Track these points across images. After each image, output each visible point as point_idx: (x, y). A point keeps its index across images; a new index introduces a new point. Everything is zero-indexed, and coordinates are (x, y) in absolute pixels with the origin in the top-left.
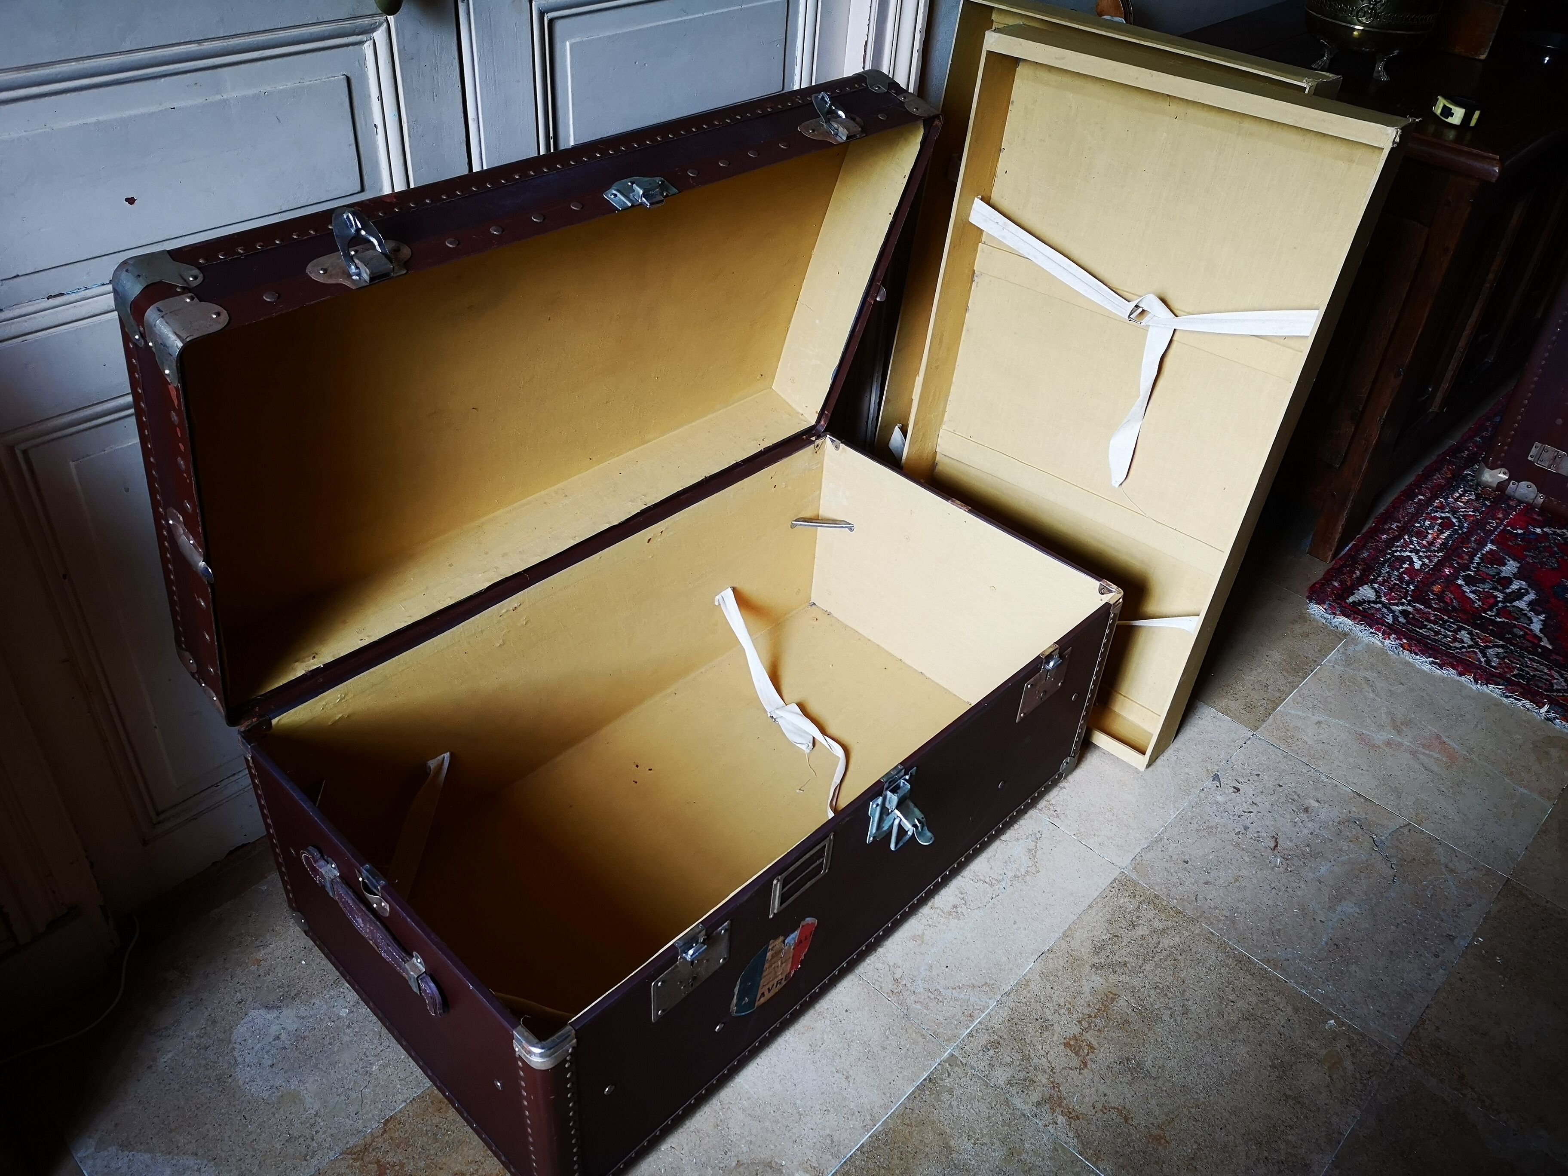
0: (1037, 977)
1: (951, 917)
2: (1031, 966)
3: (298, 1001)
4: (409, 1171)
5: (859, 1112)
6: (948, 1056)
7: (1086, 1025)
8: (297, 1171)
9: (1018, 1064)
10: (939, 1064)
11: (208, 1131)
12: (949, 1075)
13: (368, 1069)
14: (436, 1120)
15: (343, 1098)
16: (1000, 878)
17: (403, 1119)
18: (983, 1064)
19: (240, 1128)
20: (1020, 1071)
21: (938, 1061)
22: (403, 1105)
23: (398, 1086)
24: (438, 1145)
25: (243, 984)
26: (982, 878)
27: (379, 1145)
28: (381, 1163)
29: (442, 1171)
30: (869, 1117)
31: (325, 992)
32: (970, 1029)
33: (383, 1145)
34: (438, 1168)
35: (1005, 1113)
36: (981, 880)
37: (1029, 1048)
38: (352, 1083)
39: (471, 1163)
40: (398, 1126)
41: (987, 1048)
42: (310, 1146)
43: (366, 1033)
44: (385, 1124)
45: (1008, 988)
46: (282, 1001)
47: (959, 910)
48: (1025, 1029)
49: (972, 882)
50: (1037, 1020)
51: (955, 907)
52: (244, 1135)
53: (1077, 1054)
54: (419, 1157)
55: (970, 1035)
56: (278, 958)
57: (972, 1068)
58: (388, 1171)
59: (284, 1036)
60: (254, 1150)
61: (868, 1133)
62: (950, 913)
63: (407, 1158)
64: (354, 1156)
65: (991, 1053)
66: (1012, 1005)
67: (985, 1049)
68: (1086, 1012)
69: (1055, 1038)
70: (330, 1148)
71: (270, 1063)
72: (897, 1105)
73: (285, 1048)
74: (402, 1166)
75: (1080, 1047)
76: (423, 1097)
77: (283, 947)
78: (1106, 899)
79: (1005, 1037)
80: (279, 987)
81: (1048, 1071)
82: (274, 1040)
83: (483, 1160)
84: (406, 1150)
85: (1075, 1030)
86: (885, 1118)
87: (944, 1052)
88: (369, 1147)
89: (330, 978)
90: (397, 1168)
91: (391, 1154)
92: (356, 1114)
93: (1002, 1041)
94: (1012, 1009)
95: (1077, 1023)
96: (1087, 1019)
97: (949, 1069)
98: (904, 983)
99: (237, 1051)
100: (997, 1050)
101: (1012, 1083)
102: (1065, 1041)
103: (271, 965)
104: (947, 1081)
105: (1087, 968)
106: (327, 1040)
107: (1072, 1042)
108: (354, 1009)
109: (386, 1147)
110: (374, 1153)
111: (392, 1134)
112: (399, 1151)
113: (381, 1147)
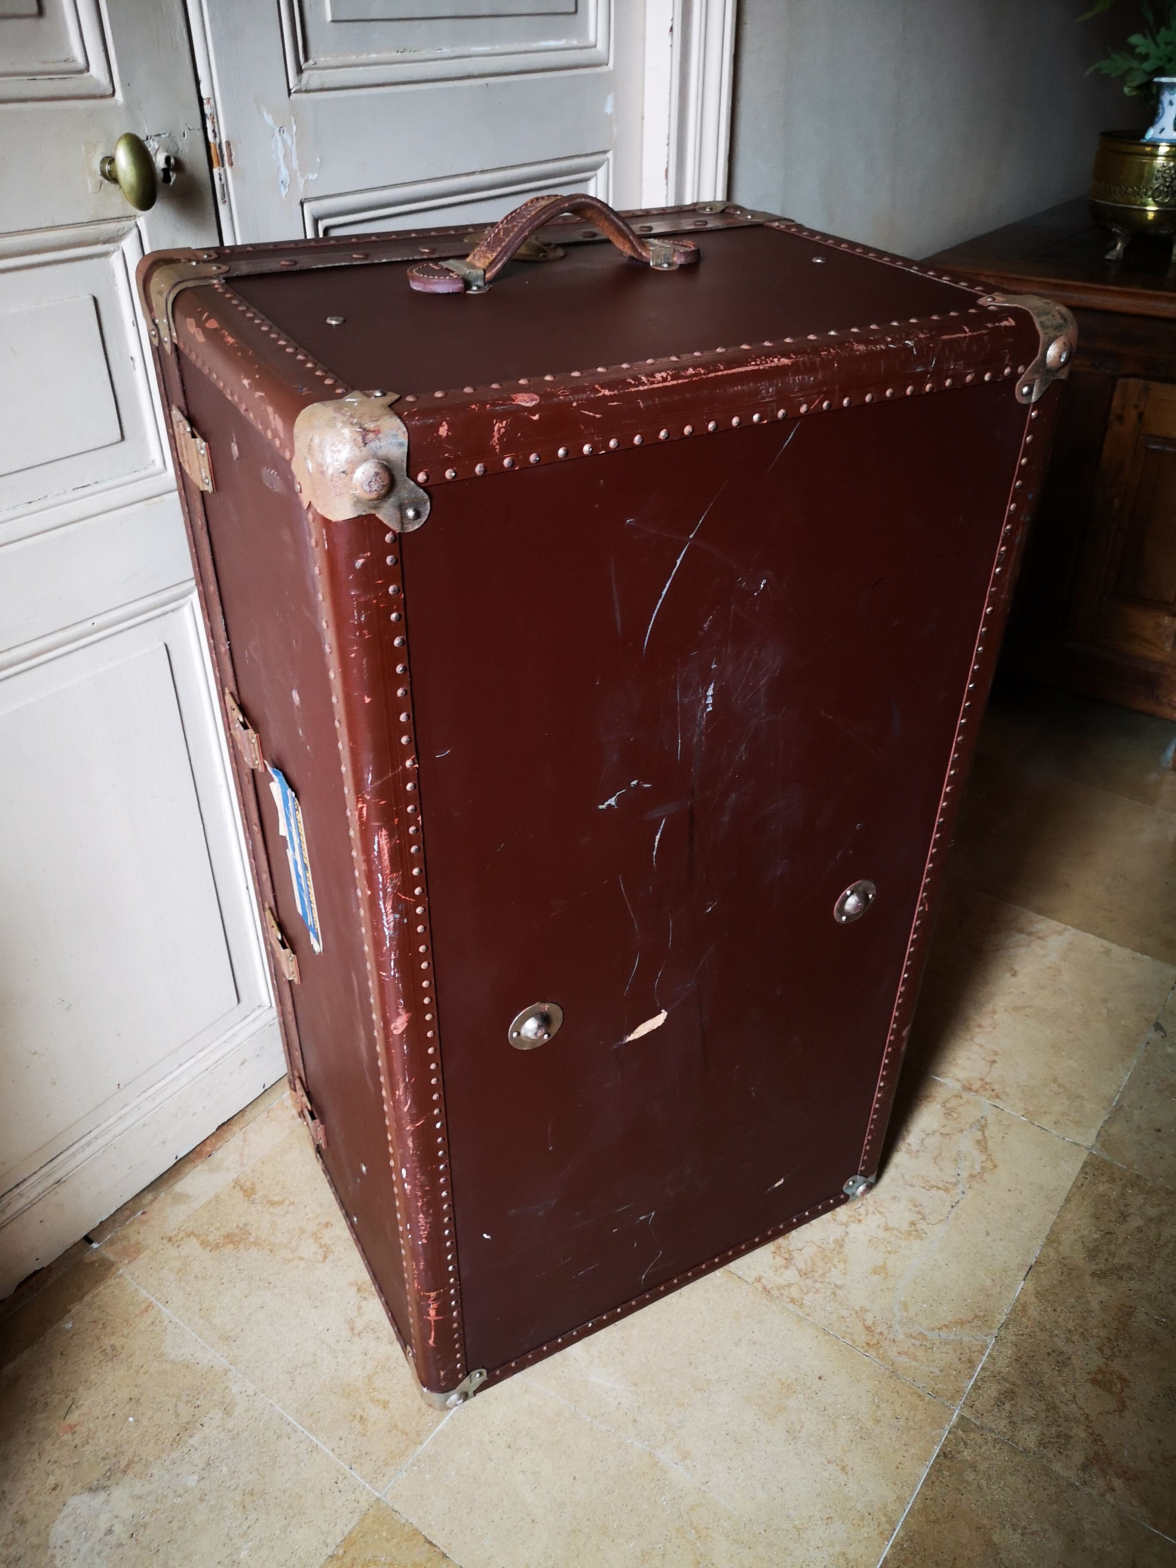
0: (1033, 1299)
1: (912, 1238)
2: (1022, 1285)
3: (131, 1474)
5: (870, 1514)
6: (957, 1419)
7: (1109, 1352)
9: (1044, 1416)
10: (949, 1432)
12: (966, 1444)
16: (954, 1180)
18: (1003, 1423)
20: (1048, 1425)
21: (948, 1428)
25: (55, 1462)
26: (933, 1183)
30: (883, 1519)
31: (164, 1456)
32: (974, 1379)
35: (1047, 1485)
36: (933, 1187)
37: (1050, 1393)
41: (1001, 1401)
43: (225, 1505)
45: (1003, 1318)
46: (109, 1478)
47: (919, 1227)
48: (1039, 1369)
49: (923, 1190)
50: (1049, 1354)
51: (913, 1224)
53: (1109, 1391)
55: (976, 1387)
56: (98, 1418)
57: (991, 1430)
59: (118, 1528)
61: (889, 1542)
62: (909, 1233)
65: (1007, 1406)
66: (1014, 1339)
67: (1000, 1404)
68: (1103, 1334)
69: (1077, 1376)
72: (914, 1497)
73: (121, 1545)
75: (1111, 1382)
77: (102, 1403)
78: (1083, 1189)
79: (1019, 1382)
80: (104, 1458)
81: (1082, 1420)
82: (105, 1535)
85: (1097, 1360)
86: (904, 1516)
87: (952, 1414)
89: (168, 1435)
93: (1016, 1389)
94: (1016, 1345)
95: (1097, 1351)
96: (1108, 1345)
97: (964, 1436)
98: (879, 1331)
99: (59, 1558)
100: (1013, 1402)
101: (1044, 1444)
102: (1090, 1377)
103: (89, 1430)
104: (965, 1453)
105: (1088, 1278)
106: (175, 1525)
107: (1099, 1377)
108: (205, 1474)
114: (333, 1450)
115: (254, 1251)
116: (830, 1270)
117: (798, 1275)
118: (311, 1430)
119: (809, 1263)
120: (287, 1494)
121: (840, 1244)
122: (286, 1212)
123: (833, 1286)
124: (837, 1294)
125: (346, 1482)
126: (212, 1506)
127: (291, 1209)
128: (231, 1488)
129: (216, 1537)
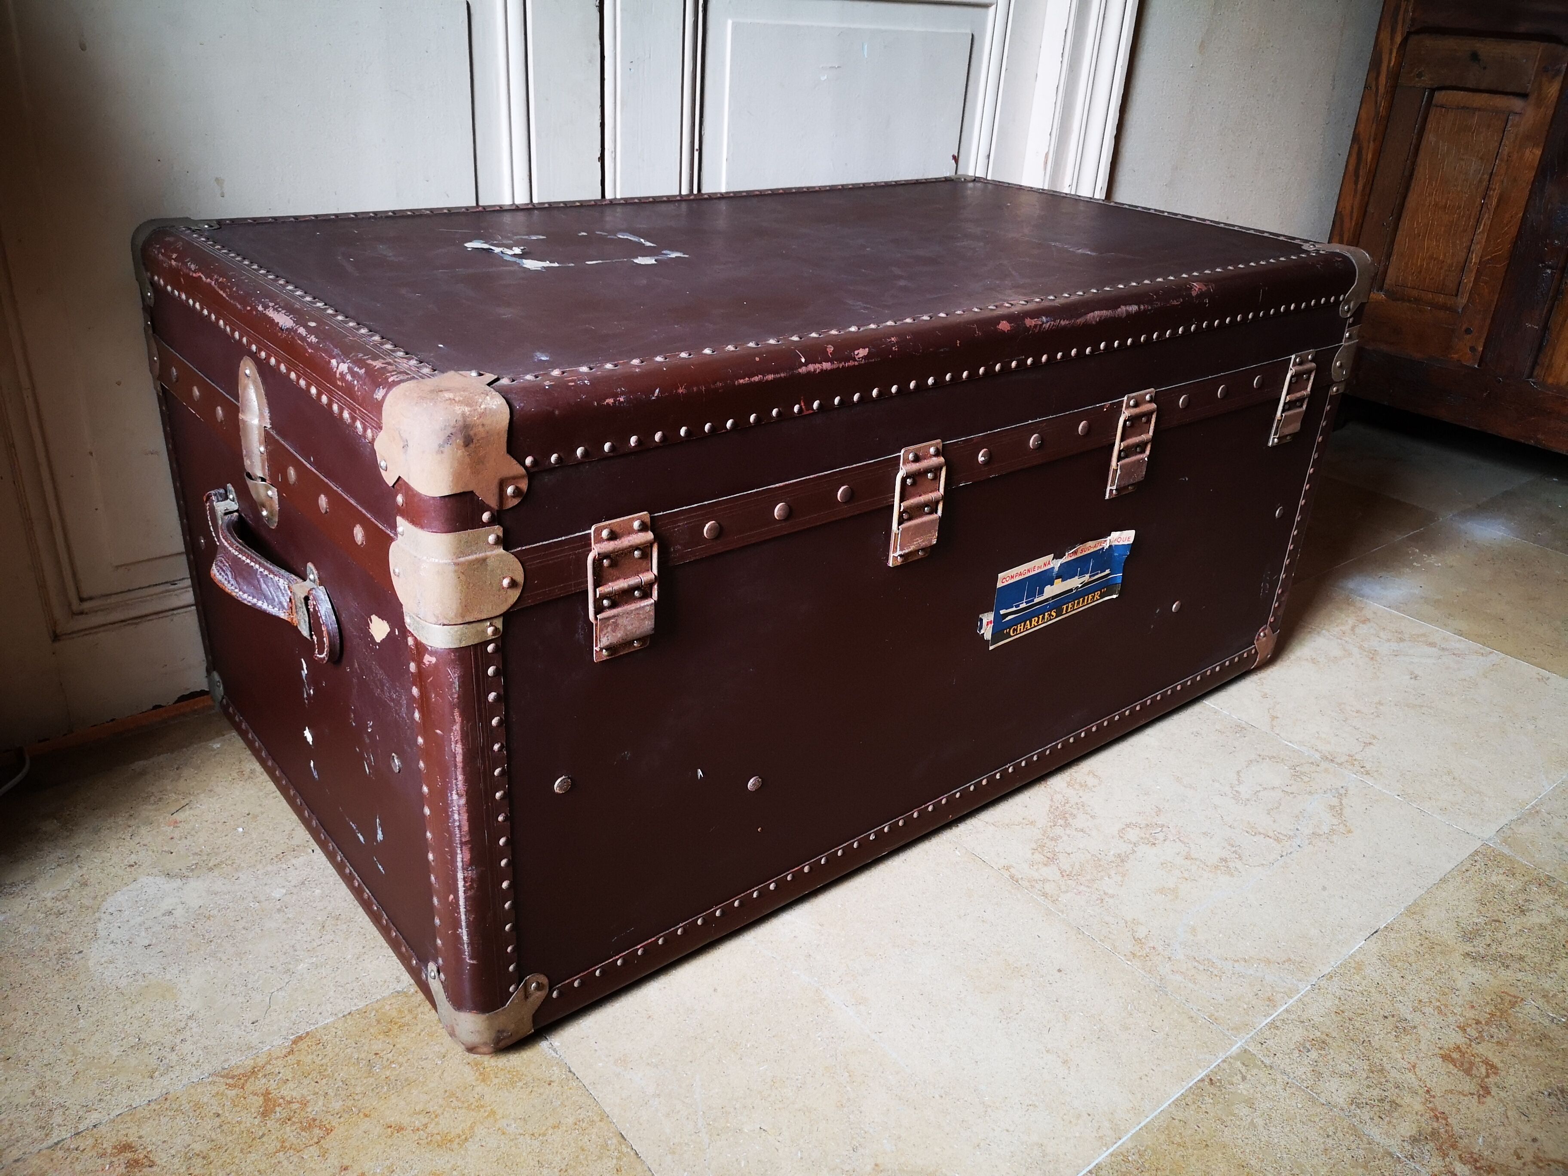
0: (1374, 959)
1: (1219, 872)
2: (1362, 944)
3: (216, 872)
4: (314, 1113)
5: (1089, 1115)
6: (1239, 1051)
7: (1475, 1034)
8: (132, 1091)
9: (1365, 1076)
10: (1224, 1061)
11: (15, 1020)
12: (1244, 1078)
13: (291, 966)
14: (377, 1046)
15: (240, 999)
16: (1291, 833)
17: (325, 1038)
18: (1303, 1069)
19: (66, 1022)
20: (1369, 1087)
21: (1222, 1056)
22: (331, 1019)
23: (332, 993)
24: (371, 1080)
25: (144, 845)
26: (1262, 831)
27: (277, 1070)
28: (270, 1096)
29: (367, 1119)
30: (1107, 1124)
31: (259, 866)
32: (1272, 1017)
33: (282, 1071)
34: (361, 1115)
35: (1353, 1147)
36: (1260, 833)
37: (1378, 1055)
38: (261, 982)
39: (419, 1113)
40: (314, 1048)
42: (165, 1058)
44: (295, 1042)
45: (1327, 970)
46: (192, 870)
47: (1231, 865)
48: (1367, 1028)
49: (1247, 835)
50: (1386, 1017)
51: (1224, 860)
52: (68, 1031)
53: (1468, 1072)
54: (336, 1095)
55: (1273, 1025)
56: (207, 821)
57: (1284, 1072)
58: (278, 1109)
59: (179, 912)
60: (75, 1054)
61: (1108, 1149)
62: (1216, 867)
63: (316, 1094)
64: (230, 1081)
65: (1314, 1054)
66: (1339, 993)
67: (1303, 1048)
68: (1470, 1014)
69: (1423, 1046)
70: (197, 1065)
71: (147, 943)
72: (1156, 1113)
73: (176, 927)
74: (304, 1104)
75: (1472, 1064)
76: (365, 1012)
77: (218, 810)
78: (1468, 874)
79: (1334, 1035)
80: (196, 854)
81: (1420, 1092)
82: (164, 915)
83: (439, 1111)
84: (317, 1082)
85: (1458, 1038)
86: (1138, 1128)
87: (1232, 1045)
88: (259, 1071)
89: (272, 851)
90: (295, 1106)
91: (290, 1085)
92: (253, 1023)
93: (1329, 1041)
94: (1340, 998)
95: (1457, 1029)
96: (1474, 1026)
97: (1243, 1070)
98: (1152, 945)
99: (103, 922)
100: (1323, 1052)
101: (1359, 1103)
102: (1442, 1052)
103: (193, 829)
104: (1241, 1087)
105: (1457, 958)
106: (242, 923)
107: (1455, 1055)
108: (295, 891)
109: (287, 1073)
110: (264, 1081)
111: (302, 1058)
112: (306, 1082)
113: (279, 1073)
116: (1102, 878)
117: (1058, 873)
119: (1077, 866)
121: (1122, 859)
123: (1102, 893)
124: (1104, 902)
126: (288, 918)
128: (317, 909)
129: (280, 945)
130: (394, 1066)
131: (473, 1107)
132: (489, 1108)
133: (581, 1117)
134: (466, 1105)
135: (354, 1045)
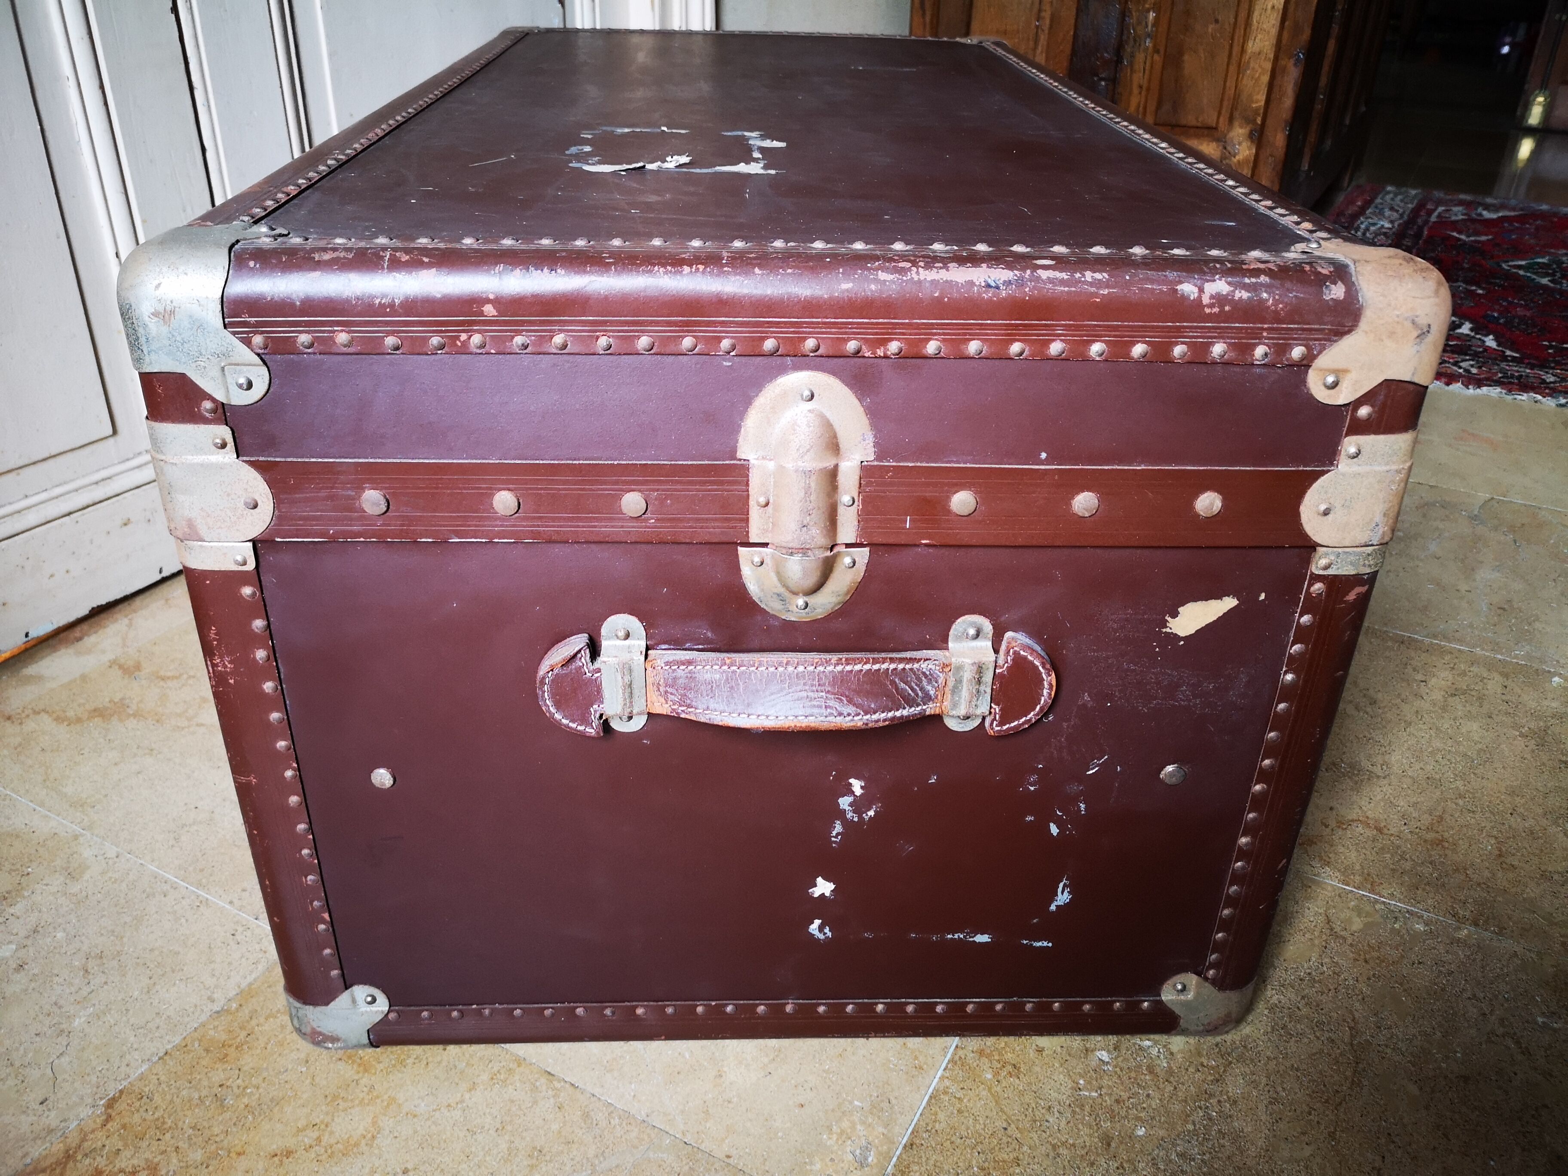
13: (63, 1026)
14: (218, 1076)
15: (11, 1082)
17: (147, 1089)
22: (145, 1067)
23: (132, 1039)
24: (227, 1115)
27: (100, 1144)
29: (243, 1157)
33: (106, 1143)
34: (233, 1155)
39: (304, 1130)
40: (137, 1104)
43: (55, 972)
44: (108, 1107)
54: (190, 1145)
63: (163, 1152)
76: (186, 1046)
83: (328, 1119)
84: (159, 1140)
88: (75, 1152)
91: (125, 1154)
92: (42, 1103)
108: (29, 942)
109: (115, 1142)
110: (87, 1161)
111: (126, 1120)
112: (144, 1144)
113: (104, 1146)
114: (231, 902)
115: (132, 723)
118: (199, 885)
120: (157, 952)
122: (183, 685)
125: (249, 933)
126: (34, 975)
127: (191, 682)
128: (69, 953)
129: (37, 1008)
130: (249, 1091)
131: (366, 1101)
132: (386, 1097)
133: (495, 1069)
134: (357, 1102)
135: (189, 1085)
